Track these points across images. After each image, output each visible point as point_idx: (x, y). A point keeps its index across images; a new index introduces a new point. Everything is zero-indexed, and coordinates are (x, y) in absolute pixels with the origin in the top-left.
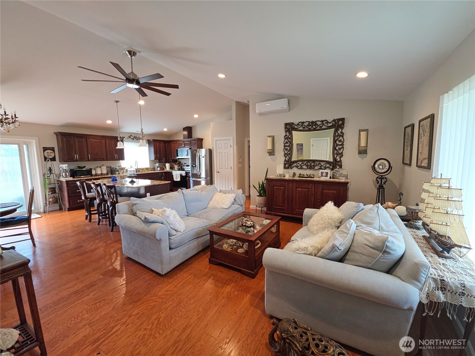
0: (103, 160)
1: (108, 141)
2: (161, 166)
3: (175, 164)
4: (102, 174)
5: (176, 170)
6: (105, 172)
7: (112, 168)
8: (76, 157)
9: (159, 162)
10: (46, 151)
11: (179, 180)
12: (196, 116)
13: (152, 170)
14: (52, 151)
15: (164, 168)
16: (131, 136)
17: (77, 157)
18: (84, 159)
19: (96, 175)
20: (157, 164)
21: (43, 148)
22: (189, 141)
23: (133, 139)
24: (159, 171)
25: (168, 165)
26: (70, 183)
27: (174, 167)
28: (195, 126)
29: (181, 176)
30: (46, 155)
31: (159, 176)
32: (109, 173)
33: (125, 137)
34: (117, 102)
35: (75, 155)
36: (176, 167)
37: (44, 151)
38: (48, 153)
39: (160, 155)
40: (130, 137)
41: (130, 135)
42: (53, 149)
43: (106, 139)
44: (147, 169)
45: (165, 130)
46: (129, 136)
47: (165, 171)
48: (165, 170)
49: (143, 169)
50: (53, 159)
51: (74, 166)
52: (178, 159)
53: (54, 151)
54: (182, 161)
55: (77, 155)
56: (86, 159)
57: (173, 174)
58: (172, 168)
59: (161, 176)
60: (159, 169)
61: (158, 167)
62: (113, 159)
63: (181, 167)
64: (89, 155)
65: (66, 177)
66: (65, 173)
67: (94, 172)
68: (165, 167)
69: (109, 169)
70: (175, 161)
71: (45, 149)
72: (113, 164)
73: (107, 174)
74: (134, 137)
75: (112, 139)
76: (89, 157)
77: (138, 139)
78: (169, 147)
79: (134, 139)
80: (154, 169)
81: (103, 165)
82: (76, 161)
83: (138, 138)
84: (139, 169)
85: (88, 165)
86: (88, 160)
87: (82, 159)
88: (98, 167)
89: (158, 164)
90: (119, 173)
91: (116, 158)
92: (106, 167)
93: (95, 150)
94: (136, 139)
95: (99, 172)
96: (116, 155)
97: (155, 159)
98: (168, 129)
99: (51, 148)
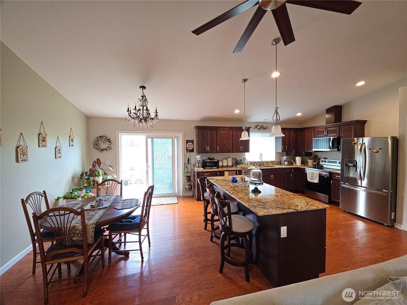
0: (229, 152)
1: (235, 132)
2: (289, 160)
3: (310, 158)
4: (227, 166)
5: (310, 167)
6: (230, 164)
7: (237, 160)
8: (207, 149)
9: (287, 155)
10: (188, 144)
11: (316, 181)
12: (361, 84)
13: (278, 163)
14: (192, 144)
15: (293, 162)
16: (258, 125)
18: (214, 151)
19: (223, 166)
20: (284, 157)
21: (187, 141)
22: (337, 127)
23: (260, 129)
24: (287, 165)
25: (298, 159)
26: (200, 174)
27: (307, 162)
28: (348, 104)
29: (321, 177)
30: (188, 147)
31: (287, 172)
32: (234, 165)
33: (251, 127)
34: (245, 80)
35: (207, 147)
36: (310, 162)
37: (187, 143)
38: (189, 145)
39: (289, 146)
41: (256, 125)
42: (192, 142)
43: (234, 130)
44: (272, 162)
45: (299, 114)
46: (256, 126)
47: (294, 166)
48: (295, 164)
49: (267, 162)
50: (192, 150)
51: (206, 157)
52: (315, 151)
53: (193, 143)
54: (319, 155)
55: (208, 147)
56: (215, 151)
57: (307, 172)
58: (303, 162)
59: (288, 172)
60: (286, 163)
61: (285, 161)
62: (239, 151)
63: (319, 163)
64: (218, 147)
65: (198, 168)
66: (198, 164)
67: (220, 164)
68: (295, 161)
69: (234, 161)
70: (309, 155)
71: (188, 142)
72: (238, 156)
73: (232, 166)
74: (261, 126)
75: (239, 130)
76: (218, 149)
77: (265, 129)
78: (302, 135)
80: (280, 163)
81: (229, 157)
82: (207, 152)
83: (265, 128)
84: (264, 162)
85: (216, 157)
86: (217, 152)
87: (212, 151)
88: (224, 158)
89: (285, 157)
91: (242, 150)
92: (232, 159)
93: (223, 142)
94: (262, 129)
95: (225, 164)
96: (242, 147)
97: (282, 151)
98: (302, 113)
99: (191, 141)
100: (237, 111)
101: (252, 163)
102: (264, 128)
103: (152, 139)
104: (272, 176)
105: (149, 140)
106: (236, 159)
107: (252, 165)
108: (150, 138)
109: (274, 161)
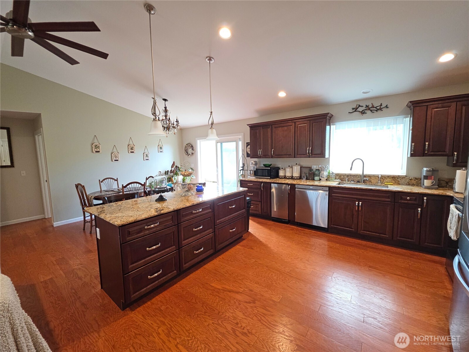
0: (290, 156)
4: (292, 178)
6: (296, 174)
7: (312, 169)
8: (259, 153)
13: (414, 182)
16: (359, 106)
17: (261, 153)
18: (268, 156)
19: (285, 177)
20: (424, 169)
23: (363, 113)
24: (427, 188)
25: (461, 176)
26: (243, 182)
31: (405, 202)
32: (302, 177)
35: (259, 150)
39: (438, 143)
40: (355, 110)
41: (355, 106)
46: (353, 109)
55: (261, 150)
56: (270, 155)
59: (409, 202)
61: (425, 178)
62: (305, 155)
64: (273, 150)
67: (281, 173)
69: (307, 171)
72: (313, 163)
73: (300, 178)
74: (367, 106)
76: (273, 153)
79: (366, 111)
80: (418, 182)
81: (297, 164)
82: (260, 157)
83: (379, 108)
84: (369, 176)
86: (273, 157)
87: (265, 156)
88: (288, 166)
89: (426, 169)
90: (320, 180)
91: (309, 153)
92: (301, 167)
93: (280, 142)
94: (371, 111)
95: (288, 174)
96: (309, 149)
97: (412, 155)
100: (282, 94)
101: (342, 177)
102: (375, 109)
103: (221, 143)
104: (359, 204)
105: (219, 144)
106: (310, 167)
107: (339, 180)
108: (219, 142)
109: (399, 177)
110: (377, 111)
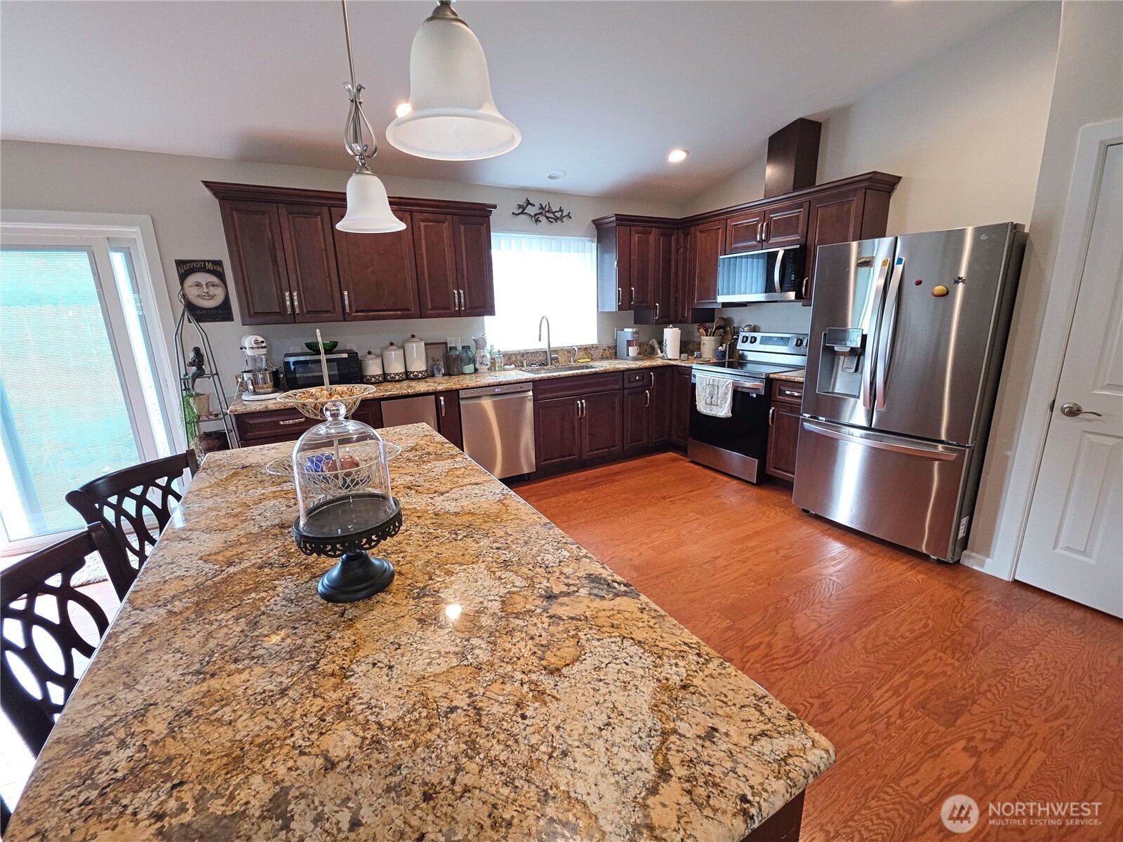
0: (406, 314)
1: (422, 224)
2: (643, 339)
3: (706, 331)
4: (407, 377)
5: (708, 363)
6: (419, 365)
7: (451, 349)
8: (289, 304)
9: (638, 321)
10: (192, 279)
11: (723, 410)
13: (608, 353)
15: (656, 346)
16: (529, 203)
17: (296, 303)
18: (328, 313)
19: (385, 378)
20: (626, 330)
21: (179, 263)
22: (800, 206)
23: (537, 221)
24: (635, 359)
25: (671, 335)
26: (251, 422)
27: (699, 343)
28: (844, 112)
29: (739, 396)
30: (193, 293)
31: (634, 385)
32: (435, 371)
33: (495, 207)
35: (287, 294)
36: (708, 344)
37: (183, 278)
38: (198, 285)
39: (642, 289)
40: (522, 209)
41: (522, 202)
42: (214, 268)
43: (417, 216)
44: (586, 350)
45: (677, 156)
46: (520, 206)
47: (659, 362)
48: (660, 354)
49: (569, 352)
50: (220, 311)
52: (725, 305)
53: (221, 276)
54: (737, 316)
55: (294, 293)
56: (337, 313)
57: (697, 381)
58: (687, 347)
59: (639, 384)
60: (633, 351)
61: (629, 343)
62: (445, 309)
63: (733, 346)
64: (346, 293)
65: (259, 393)
66: (250, 375)
67: (373, 369)
68: (661, 343)
69: (438, 353)
70: (706, 317)
71: (186, 268)
72: (452, 331)
73: (430, 374)
74: (542, 208)
75: (442, 216)
76: (347, 302)
77: (556, 219)
78: (685, 248)
79: (541, 218)
80: (613, 352)
81: (413, 336)
82: (294, 319)
83: (558, 215)
84: (555, 351)
85: (354, 337)
86: (345, 317)
87: (314, 314)
88: (392, 344)
89: (630, 330)
90: (476, 370)
91: (460, 305)
92: (426, 344)
93: (370, 270)
94: (547, 218)
95: (396, 368)
96: (459, 293)
97: (620, 308)
98: (687, 152)
99: (209, 266)
101: (514, 358)
102: (552, 215)
104: (582, 404)
106: (446, 343)
107: (513, 366)
109: (592, 346)
110: (556, 220)
